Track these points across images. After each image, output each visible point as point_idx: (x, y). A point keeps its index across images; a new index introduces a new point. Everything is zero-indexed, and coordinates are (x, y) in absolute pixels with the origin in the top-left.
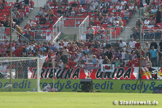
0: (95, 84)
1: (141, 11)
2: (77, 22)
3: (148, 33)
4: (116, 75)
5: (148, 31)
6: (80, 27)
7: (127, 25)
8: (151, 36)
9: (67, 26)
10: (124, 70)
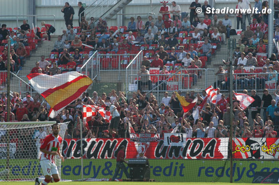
0: (154, 167)
1: (231, 42)
2: (122, 60)
3: (243, 79)
4: (189, 151)
5: (244, 75)
6: (127, 70)
7: (208, 66)
8: (249, 85)
9: (106, 67)
10: (204, 144)
